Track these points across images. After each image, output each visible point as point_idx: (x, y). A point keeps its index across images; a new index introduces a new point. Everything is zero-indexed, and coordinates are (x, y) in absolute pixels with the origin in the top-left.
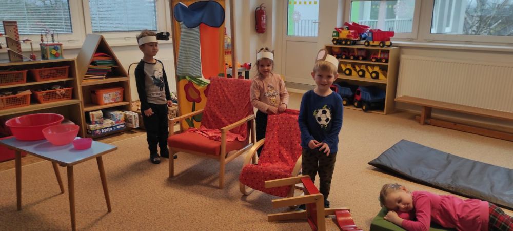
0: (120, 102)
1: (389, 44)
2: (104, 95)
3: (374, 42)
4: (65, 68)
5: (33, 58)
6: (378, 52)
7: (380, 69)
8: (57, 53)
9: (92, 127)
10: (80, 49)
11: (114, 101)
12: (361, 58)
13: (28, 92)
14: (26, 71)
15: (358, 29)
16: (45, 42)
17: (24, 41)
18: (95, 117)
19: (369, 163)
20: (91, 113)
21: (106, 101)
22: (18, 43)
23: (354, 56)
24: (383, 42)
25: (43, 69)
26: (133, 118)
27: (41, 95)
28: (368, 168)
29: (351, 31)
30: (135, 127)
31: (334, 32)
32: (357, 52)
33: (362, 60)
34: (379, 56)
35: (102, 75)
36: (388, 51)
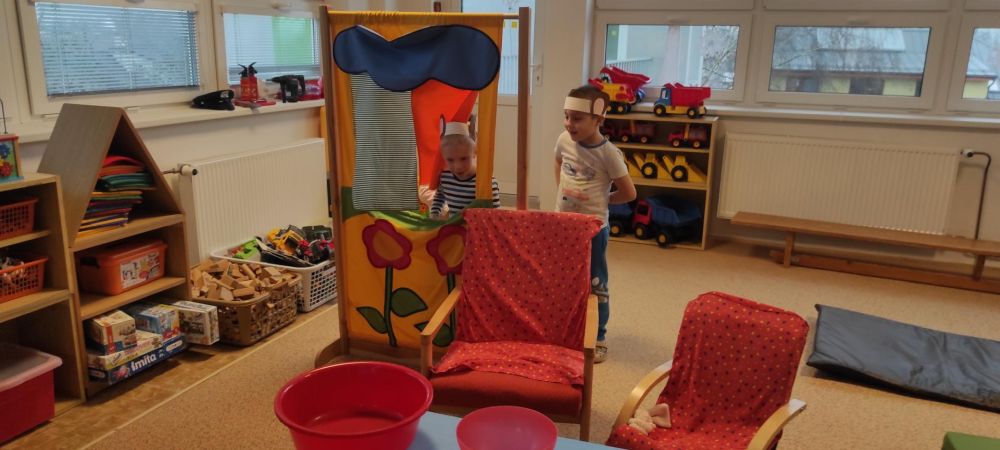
0: (158, 280)
1: (703, 112)
2: (123, 268)
3: (674, 108)
4: (27, 207)
6: (684, 129)
7: (688, 161)
9: (109, 359)
11: (144, 279)
12: (644, 140)
18: (115, 333)
19: (809, 364)
20: (98, 321)
21: (127, 283)
23: (629, 136)
26: (207, 317)
29: (624, 86)
30: (210, 343)
32: (636, 129)
33: (648, 143)
34: (686, 136)
35: (121, 215)
36: (707, 128)
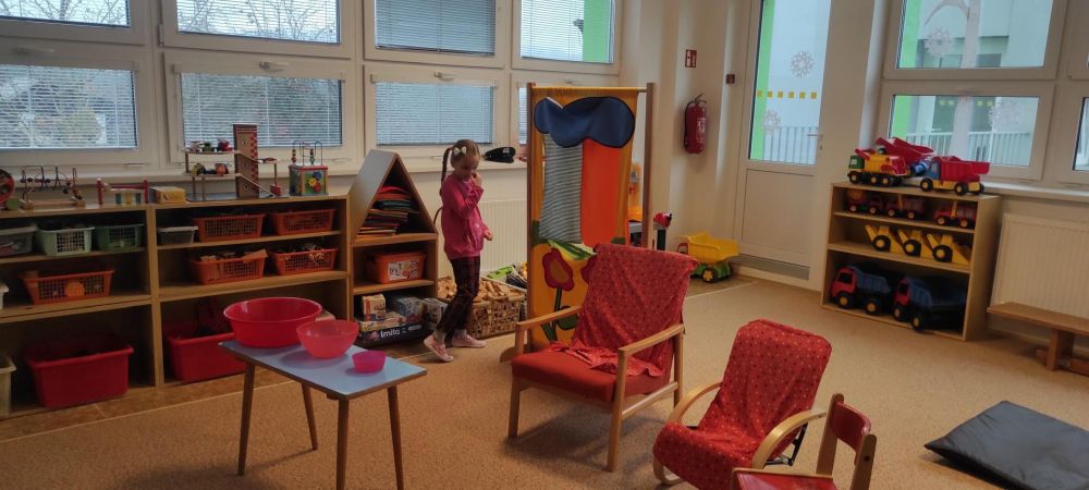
0: (416, 279)
1: (978, 189)
2: (390, 266)
3: (942, 183)
4: (328, 213)
5: (276, 191)
6: (951, 206)
7: (954, 241)
8: (318, 185)
9: (365, 324)
10: (355, 176)
11: (406, 278)
12: (911, 216)
13: (262, 254)
14: (263, 215)
15: (908, 154)
16: (299, 164)
17: (264, 161)
18: (372, 308)
19: (928, 446)
20: (364, 298)
22: (254, 164)
23: (896, 211)
24: (963, 182)
25: (290, 213)
27: (282, 260)
28: (924, 457)
29: (892, 158)
31: (852, 157)
32: (904, 203)
33: (914, 219)
34: (953, 214)
35: (391, 228)
36: (975, 205)
